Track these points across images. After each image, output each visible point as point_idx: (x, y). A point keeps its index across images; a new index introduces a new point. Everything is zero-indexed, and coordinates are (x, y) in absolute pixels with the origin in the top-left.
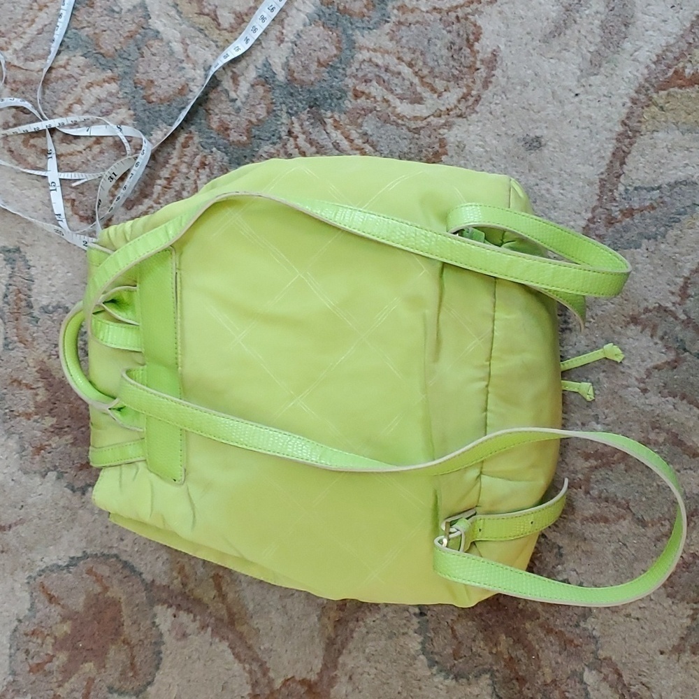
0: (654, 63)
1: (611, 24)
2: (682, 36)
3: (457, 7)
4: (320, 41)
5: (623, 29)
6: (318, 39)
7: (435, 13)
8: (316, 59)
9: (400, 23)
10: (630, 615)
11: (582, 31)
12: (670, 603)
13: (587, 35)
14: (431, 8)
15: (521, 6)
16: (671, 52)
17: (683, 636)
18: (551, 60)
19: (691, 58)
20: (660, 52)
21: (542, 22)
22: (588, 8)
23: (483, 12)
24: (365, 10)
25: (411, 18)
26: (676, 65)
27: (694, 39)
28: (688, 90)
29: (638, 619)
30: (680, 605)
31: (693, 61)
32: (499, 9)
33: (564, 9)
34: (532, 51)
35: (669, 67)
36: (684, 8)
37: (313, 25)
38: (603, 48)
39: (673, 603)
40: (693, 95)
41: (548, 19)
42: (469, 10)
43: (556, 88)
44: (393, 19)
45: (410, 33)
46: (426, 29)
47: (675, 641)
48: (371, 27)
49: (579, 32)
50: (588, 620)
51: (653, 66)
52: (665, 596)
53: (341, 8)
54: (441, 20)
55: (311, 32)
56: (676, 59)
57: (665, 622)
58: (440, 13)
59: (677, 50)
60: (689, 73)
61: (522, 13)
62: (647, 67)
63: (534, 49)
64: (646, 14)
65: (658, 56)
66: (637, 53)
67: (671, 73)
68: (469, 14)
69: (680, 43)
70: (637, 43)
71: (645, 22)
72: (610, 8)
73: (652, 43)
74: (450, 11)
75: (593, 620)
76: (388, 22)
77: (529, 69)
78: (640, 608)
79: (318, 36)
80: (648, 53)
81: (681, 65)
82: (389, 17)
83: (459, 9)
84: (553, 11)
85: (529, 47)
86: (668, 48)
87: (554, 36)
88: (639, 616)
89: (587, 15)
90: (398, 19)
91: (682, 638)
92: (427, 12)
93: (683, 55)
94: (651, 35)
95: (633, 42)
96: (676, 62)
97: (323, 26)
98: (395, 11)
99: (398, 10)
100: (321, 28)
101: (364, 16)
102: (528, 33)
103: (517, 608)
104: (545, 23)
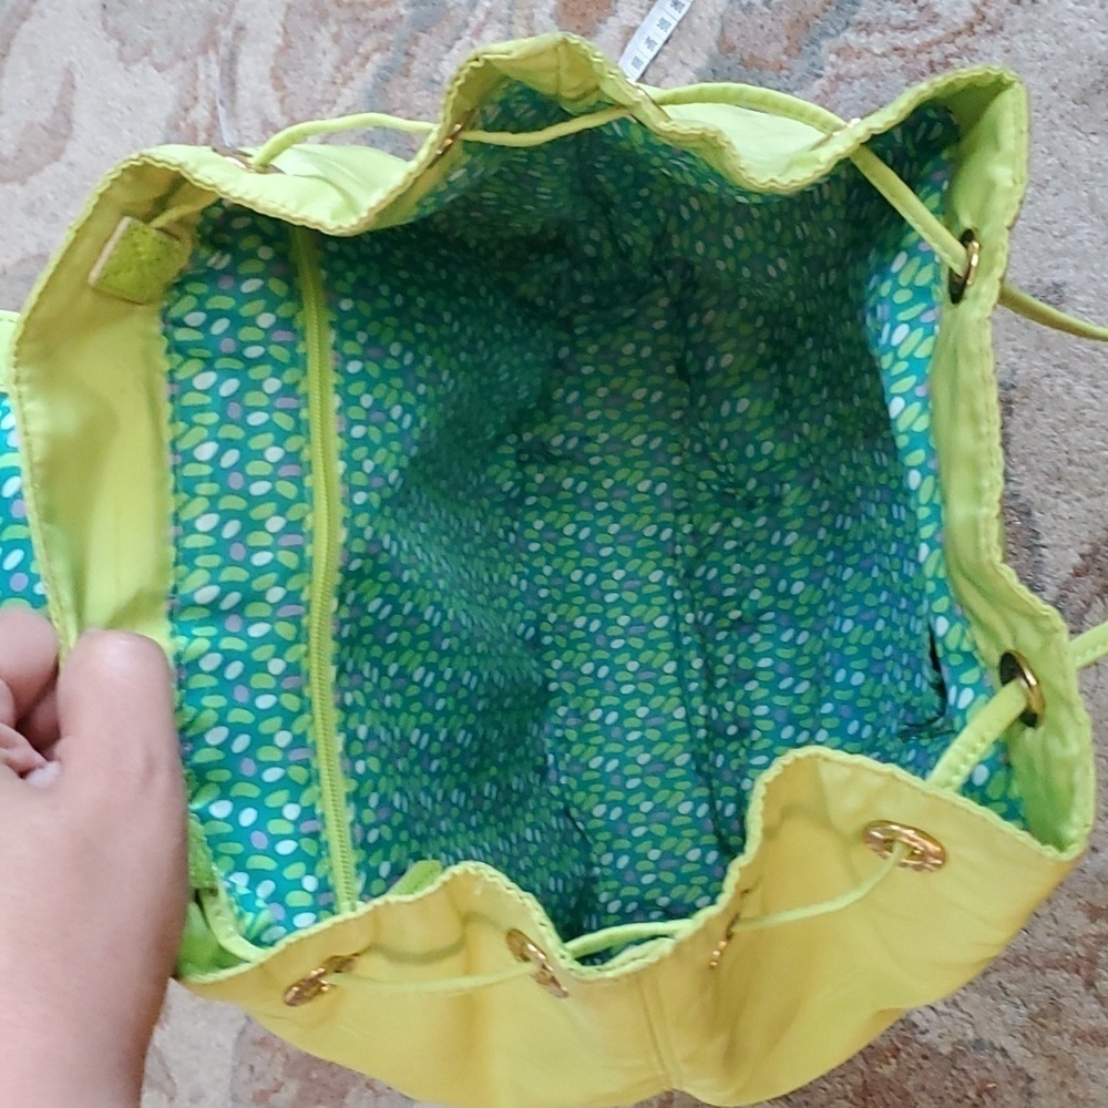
3: (930, 45)
7: (895, 58)
9: (839, 78)
14: (889, 48)
15: (1045, 36)
18: (1093, 138)
21: (1082, 64)
23: (977, 51)
24: (784, 58)
25: (854, 66)
32: (1006, 43)
34: (1057, 121)
41: (1091, 58)
42: (951, 49)
43: (1097, 190)
44: (829, 71)
45: (852, 95)
46: (878, 87)
48: (791, 87)
53: (746, 58)
54: (902, 68)
58: (903, 56)
61: (1047, 49)
63: (1062, 117)
68: (952, 55)
74: (919, 52)
76: (819, 76)
77: (1050, 154)
82: (822, 69)
83: (935, 48)
85: (1054, 114)
87: (1099, 91)
90: (835, 71)
92: (884, 55)
98: (833, 58)
99: (838, 55)
101: (781, 68)
102: (1054, 88)
104: (1086, 67)
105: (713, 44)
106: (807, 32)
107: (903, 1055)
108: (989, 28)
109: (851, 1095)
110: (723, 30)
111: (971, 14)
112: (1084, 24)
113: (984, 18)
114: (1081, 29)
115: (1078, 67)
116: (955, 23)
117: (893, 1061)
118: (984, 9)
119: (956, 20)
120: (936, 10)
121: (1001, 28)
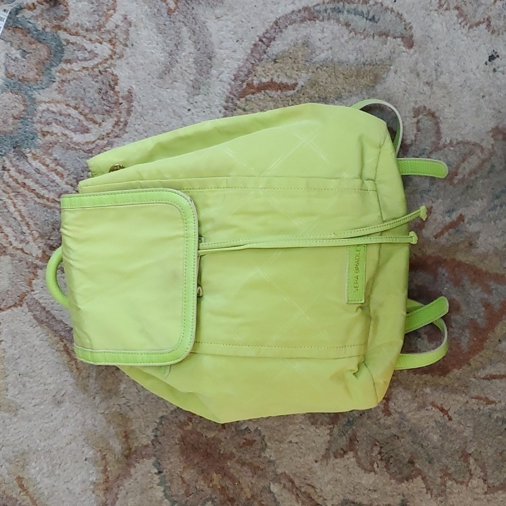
0: (233, 81)
1: (202, 59)
2: (247, 60)
3: (97, 65)
4: (11, 102)
5: (209, 61)
6: (10, 101)
7: (84, 71)
8: (11, 115)
9: (63, 81)
10: (291, 441)
11: (183, 67)
12: (315, 428)
13: (187, 69)
14: (81, 68)
15: (140, 57)
16: (242, 71)
17: (327, 448)
18: (168, 90)
19: (255, 73)
20: (236, 73)
21: (156, 65)
22: (183, 51)
23: (116, 65)
24: (37, 76)
25: (69, 76)
26: (247, 79)
27: (255, 60)
28: (258, 95)
29: (297, 443)
30: (321, 429)
31: (257, 75)
32: (126, 61)
33: (168, 55)
34: (154, 86)
35: (243, 81)
36: (245, 41)
37: (4, 93)
38: (199, 76)
39: (316, 427)
40: (262, 98)
41: (159, 63)
42: (106, 65)
43: (175, 108)
44: (58, 79)
45: (70, 87)
46: (81, 83)
47: (323, 452)
48: (44, 87)
49: (181, 68)
50: (266, 451)
51: (233, 83)
52: (310, 424)
53: (20, 78)
54: (89, 75)
55: (4, 98)
56: (247, 76)
57: (314, 441)
58: (88, 70)
59: (246, 70)
60: (257, 84)
61: (142, 61)
62: (230, 84)
63: (155, 84)
64: (221, 49)
65: (234, 75)
66: (221, 76)
67: (245, 86)
68: (107, 68)
69: (247, 65)
70: (220, 69)
71: (222, 55)
72: (198, 49)
73: (229, 68)
74: (94, 68)
75: (268, 450)
76: (55, 82)
77: (155, 98)
78: (297, 436)
79: (9, 99)
80: (228, 75)
81: (250, 79)
82: (55, 79)
83: (100, 66)
84: (162, 57)
85: (152, 84)
86: (240, 69)
87: (166, 74)
88: (297, 441)
89: (184, 56)
90: (61, 79)
91: (327, 449)
92: (79, 71)
93: (249, 72)
94: (228, 63)
95: (217, 69)
96: (247, 78)
97: (12, 93)
98: (58, 74)
99: (59, 72)
100: (10, 93)
101: (37, 80)
102: (149, 75)
103: (220, 453)
104: (158, 66)
105: (4, 75)
106: (44, 65)
107: (194, 419)
108: (118, 56)
109: (178, 442)
110: (6, 69)
111: (110, 52)
112: (153, 51)
113: (115, 53)
114: (152, 53)
115: (155, 67)
116: (104, 56)
117: (190, 423)
118: (114, 50)
119: (104, 55)
120: (96, 52)
121: (123, 56)
